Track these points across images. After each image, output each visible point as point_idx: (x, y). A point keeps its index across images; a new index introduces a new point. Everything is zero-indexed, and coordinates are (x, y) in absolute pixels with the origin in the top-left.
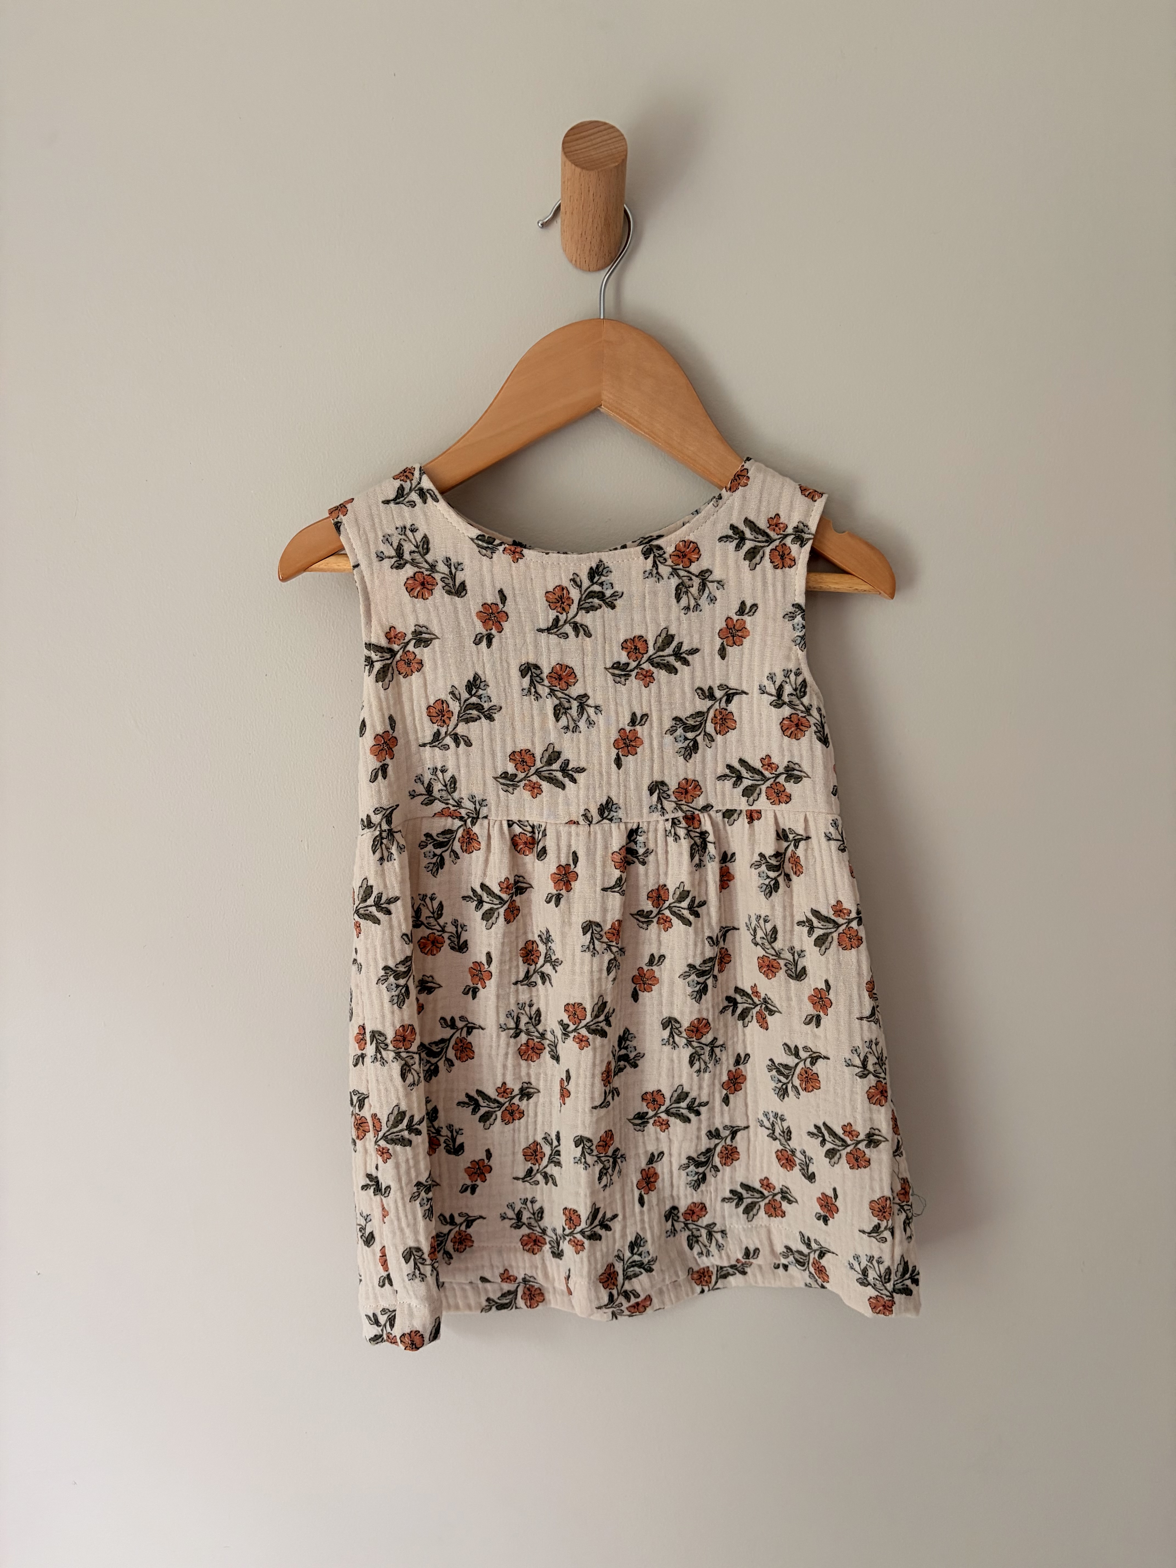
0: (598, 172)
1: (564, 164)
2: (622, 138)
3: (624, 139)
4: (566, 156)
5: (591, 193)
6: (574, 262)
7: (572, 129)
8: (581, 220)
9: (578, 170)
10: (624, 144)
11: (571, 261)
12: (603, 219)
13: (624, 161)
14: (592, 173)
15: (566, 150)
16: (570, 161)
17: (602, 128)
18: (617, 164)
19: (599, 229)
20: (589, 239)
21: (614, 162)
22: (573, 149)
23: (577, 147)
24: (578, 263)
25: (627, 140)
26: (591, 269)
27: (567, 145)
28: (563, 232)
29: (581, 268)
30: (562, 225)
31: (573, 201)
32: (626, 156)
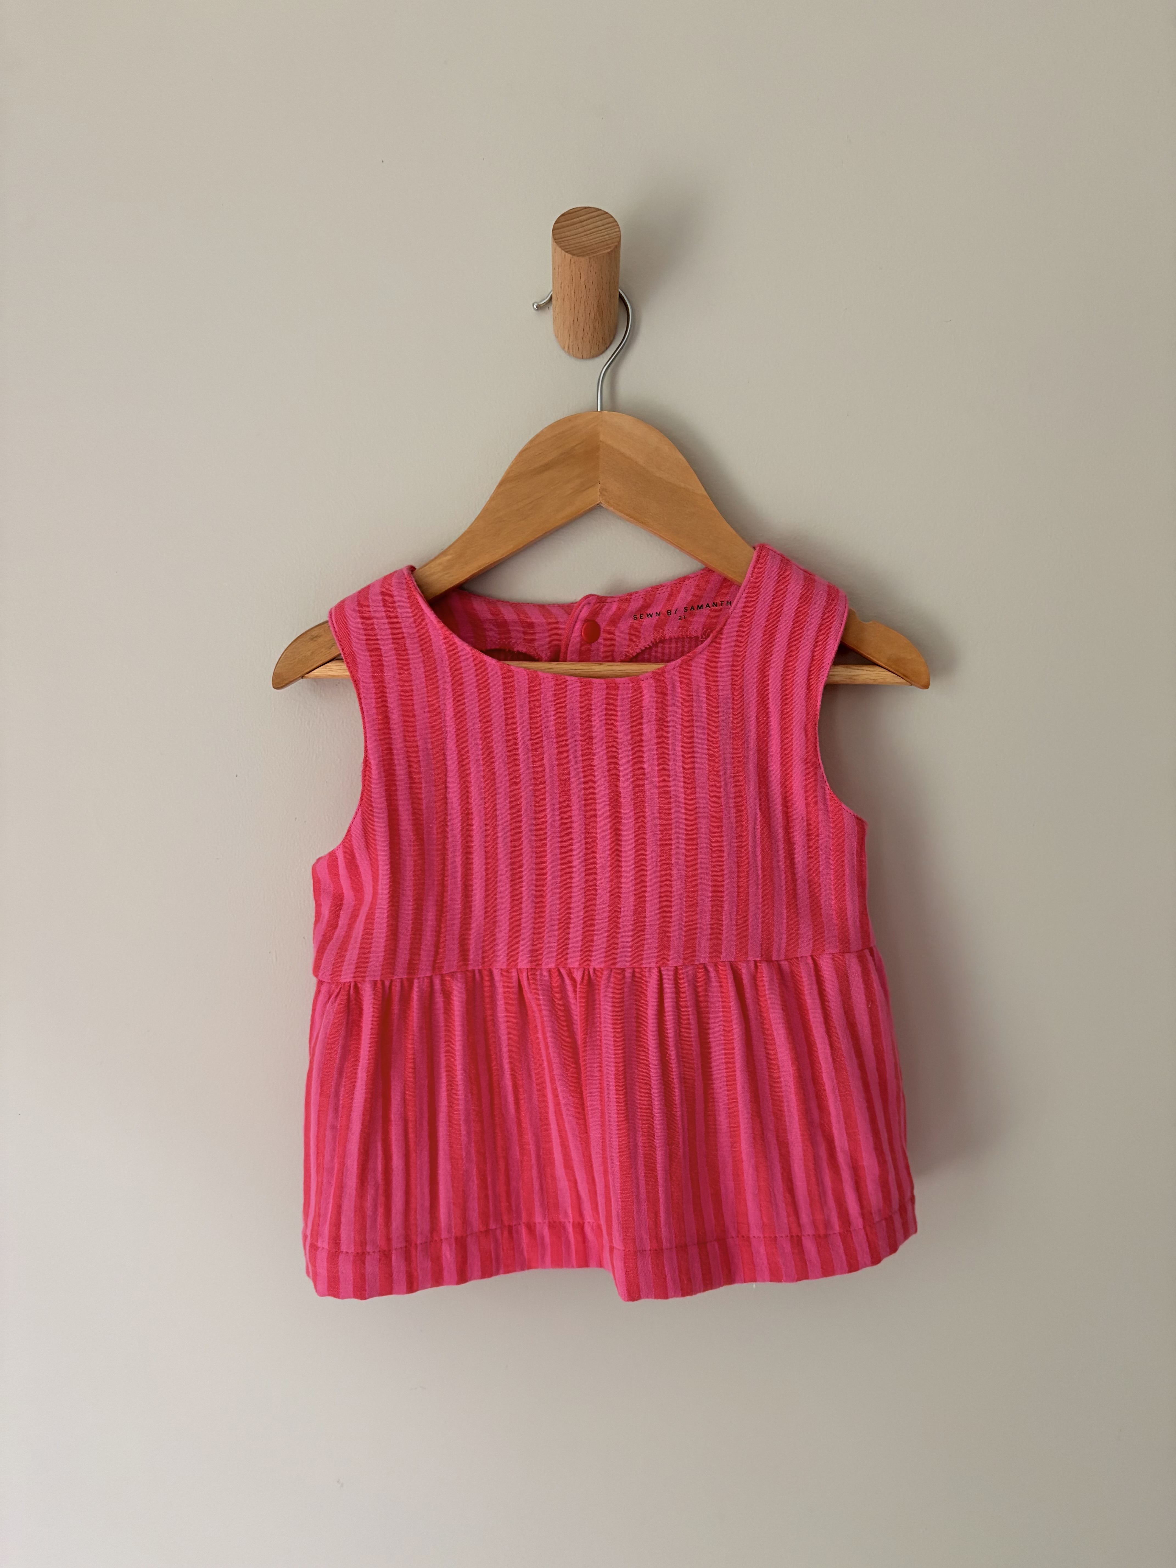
0: (590, 258)
1: (554, 251)
2: (615, 223)
3: (618, 225)
4: (556, 242)
5: (583, 280)
6: (566, 349)
7: (563, 215)
8: (573, 306)
9: (568, 256)
10: (617, 230)
11: (564, 348)
12: (596, 306)
13: (618, 247)
14: (582, 259)
15: (557, 236)
16: (560, 247)
17: (595, 214)
18: (609, 250)
19: (592, 315)
20: (582, 325)
21: (607, 249)
22: (563, 235)
23: (568, 234)
24: (571, 351)
25: (620, 226)
26: (585, 356)
27: (558, 231)
28: (555, 319)
29: (575, 356)
30: (554, 311)
31: (565, 287)
32: (619, 242)
